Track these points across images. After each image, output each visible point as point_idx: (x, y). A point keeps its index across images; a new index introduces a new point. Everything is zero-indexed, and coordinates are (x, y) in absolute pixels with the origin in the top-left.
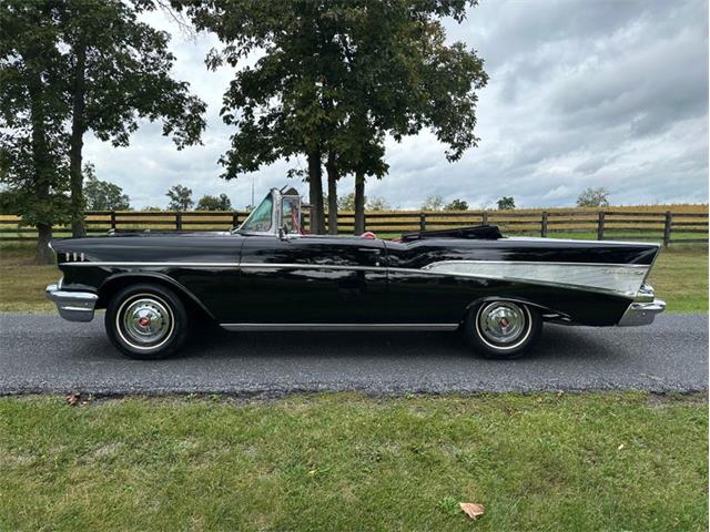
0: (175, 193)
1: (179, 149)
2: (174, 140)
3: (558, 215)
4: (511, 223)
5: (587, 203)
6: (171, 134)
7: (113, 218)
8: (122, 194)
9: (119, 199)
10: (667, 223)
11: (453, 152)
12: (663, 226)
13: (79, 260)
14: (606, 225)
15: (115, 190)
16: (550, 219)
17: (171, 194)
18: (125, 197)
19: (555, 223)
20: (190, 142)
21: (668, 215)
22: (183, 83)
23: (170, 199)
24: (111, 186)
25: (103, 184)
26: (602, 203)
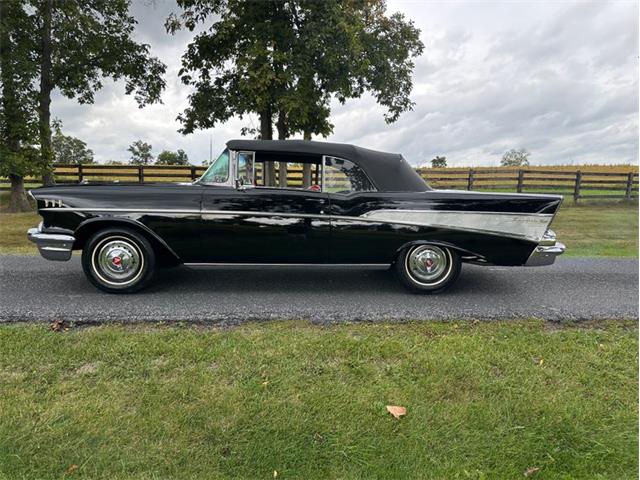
0: (136, 149)
1: (141, 107)
2: (136, 98)
3: (483, 172)
4: (442, 179)
5: (510, 162)
6: (133, 93)
7: (80, 170)
8: (86, 148)
9: (83, 153)
10: (577, 180)
11: (391, 115)
12: (574, 184)
13: (57, 206)
14: (525, 182)
15: (80, 145)
16: (476, 176)
17: (132, 149)
18: (89, 151)
19: (480, 179)
20: (150, 101)
21: (578, 174)
22: (144, 46)
23: (131, 154)
24: (76, 141)
25: (68, 138)
26: (523, 163)
